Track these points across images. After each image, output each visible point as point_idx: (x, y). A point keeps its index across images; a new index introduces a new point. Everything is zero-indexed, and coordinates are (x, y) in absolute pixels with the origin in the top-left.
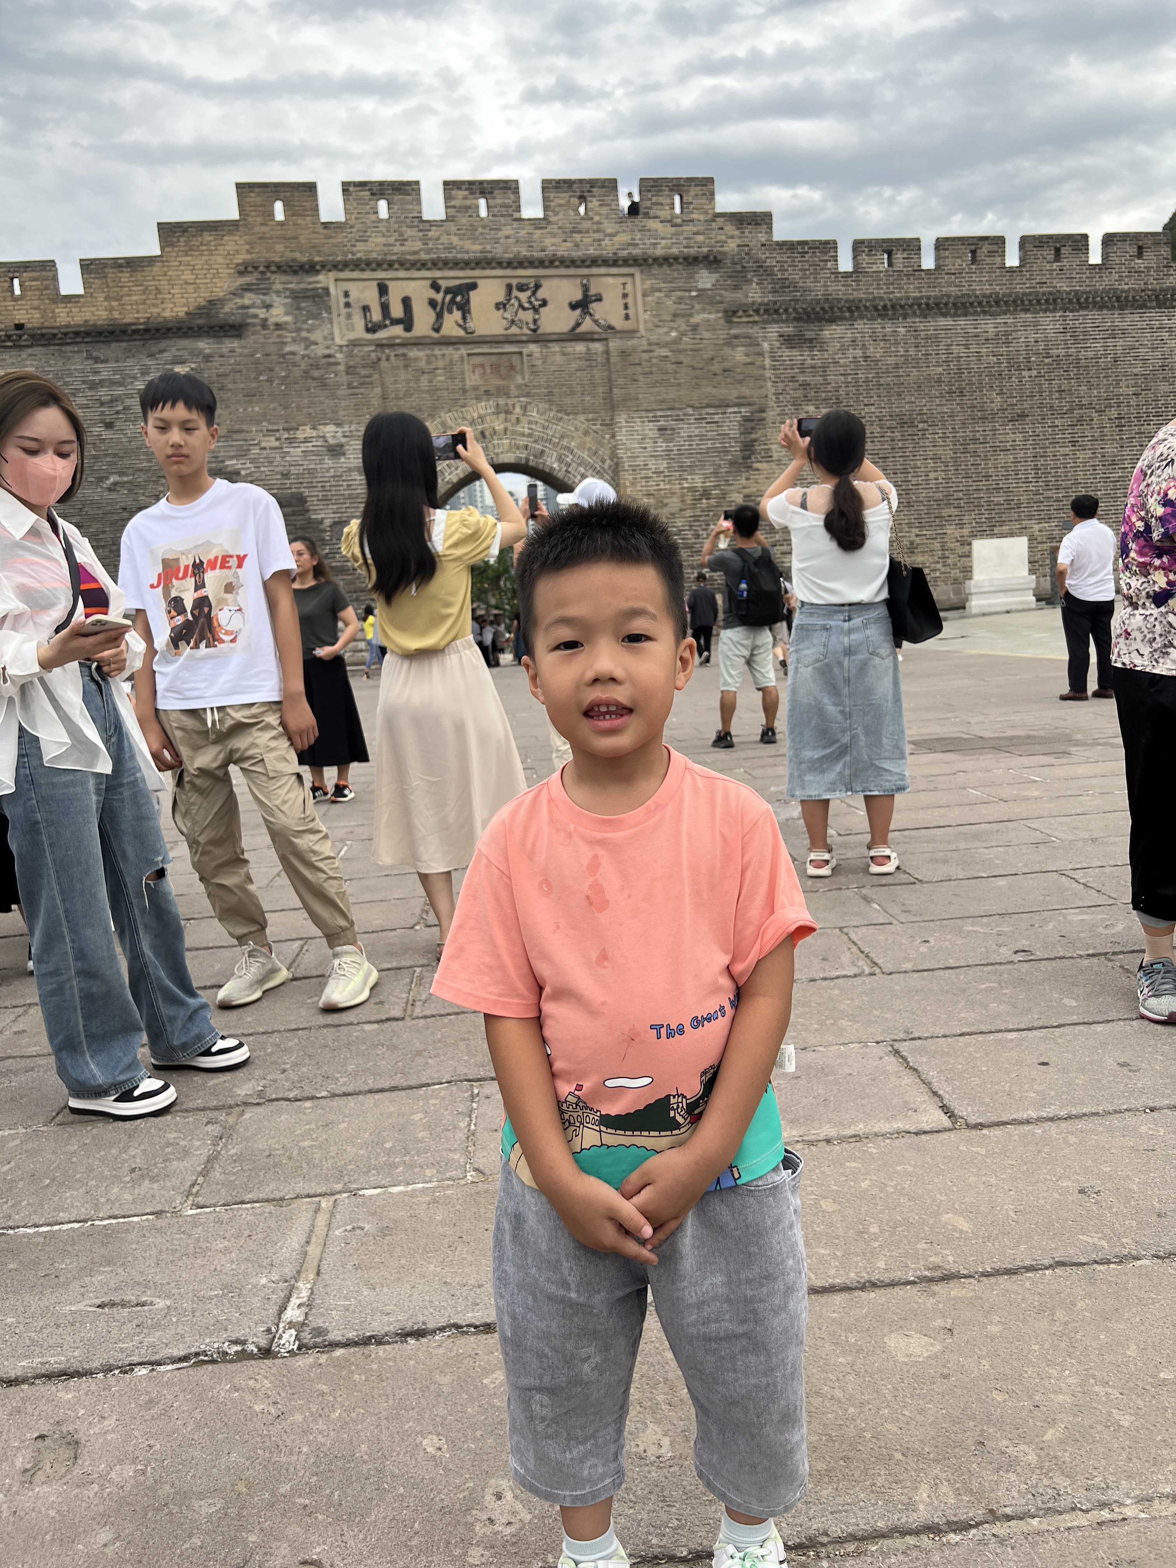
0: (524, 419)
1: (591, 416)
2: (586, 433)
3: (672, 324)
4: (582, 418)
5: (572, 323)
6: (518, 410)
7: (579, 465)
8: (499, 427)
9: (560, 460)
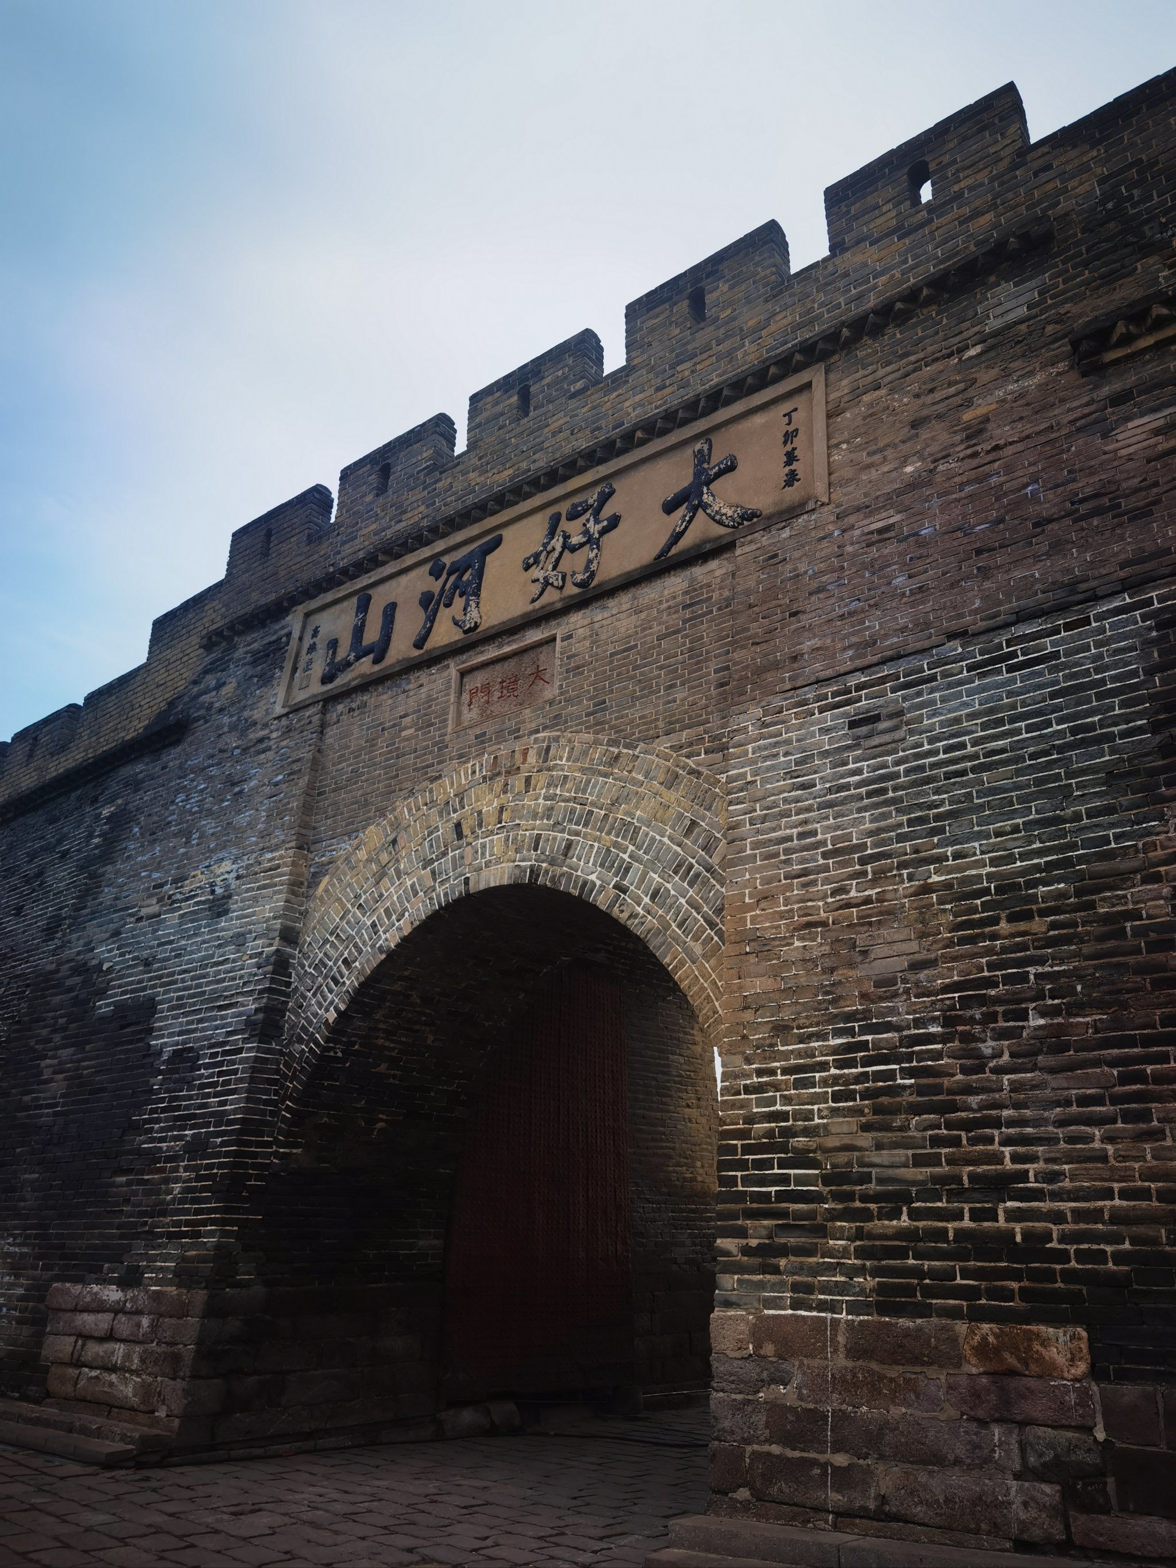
0: (542, 779)
1: (684, 736)
2: (672, 781)
3: (905, 448)
4: (663, 745)
5: (663, 540)
6: (532, 759)
7: (650, 865)
8: (489, 806)
9: (606, 861)
